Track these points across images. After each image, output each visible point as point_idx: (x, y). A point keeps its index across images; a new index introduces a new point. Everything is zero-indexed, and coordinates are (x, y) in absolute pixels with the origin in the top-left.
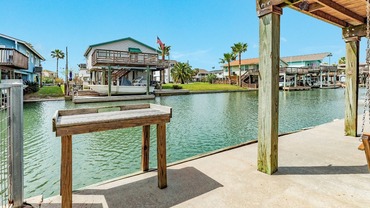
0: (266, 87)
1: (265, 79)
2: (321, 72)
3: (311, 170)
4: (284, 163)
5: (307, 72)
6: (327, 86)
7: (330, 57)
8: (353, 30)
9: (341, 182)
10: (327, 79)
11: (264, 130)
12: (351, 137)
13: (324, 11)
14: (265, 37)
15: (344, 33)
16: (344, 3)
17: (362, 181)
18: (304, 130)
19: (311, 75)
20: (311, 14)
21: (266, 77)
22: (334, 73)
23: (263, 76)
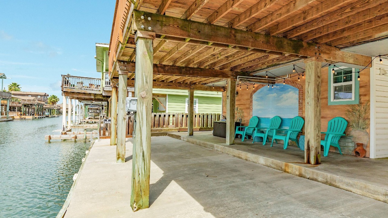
7: (4, 79)
8: (149, 19)
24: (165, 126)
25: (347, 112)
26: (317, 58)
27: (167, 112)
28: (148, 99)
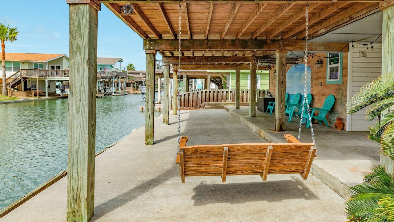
0: (81, 106)
1: (78, 95)
2: (114, 78)
3: (128, 195)
4: (98, 200)
5: (100, 77)
6: (118, 93)
7: (121, 62)
8: (152, 43)
9: (155, 197)
10: (118, 85)
11: (77, 167)
12: (150, 145)
13: (133, 18)
14: (78, 36)
15: (145, 45)
16: (150, 16)
17: (169, 189)
18: (109, 148)
19: (104, 81)
20: (122, 18)
21: (80, 93)
22: (124, 79)
23: (76, 91)
24: (223, 101)
25: (336, 91)
26: (281, 50)
27: (230, 88)
28: (151, 87)
